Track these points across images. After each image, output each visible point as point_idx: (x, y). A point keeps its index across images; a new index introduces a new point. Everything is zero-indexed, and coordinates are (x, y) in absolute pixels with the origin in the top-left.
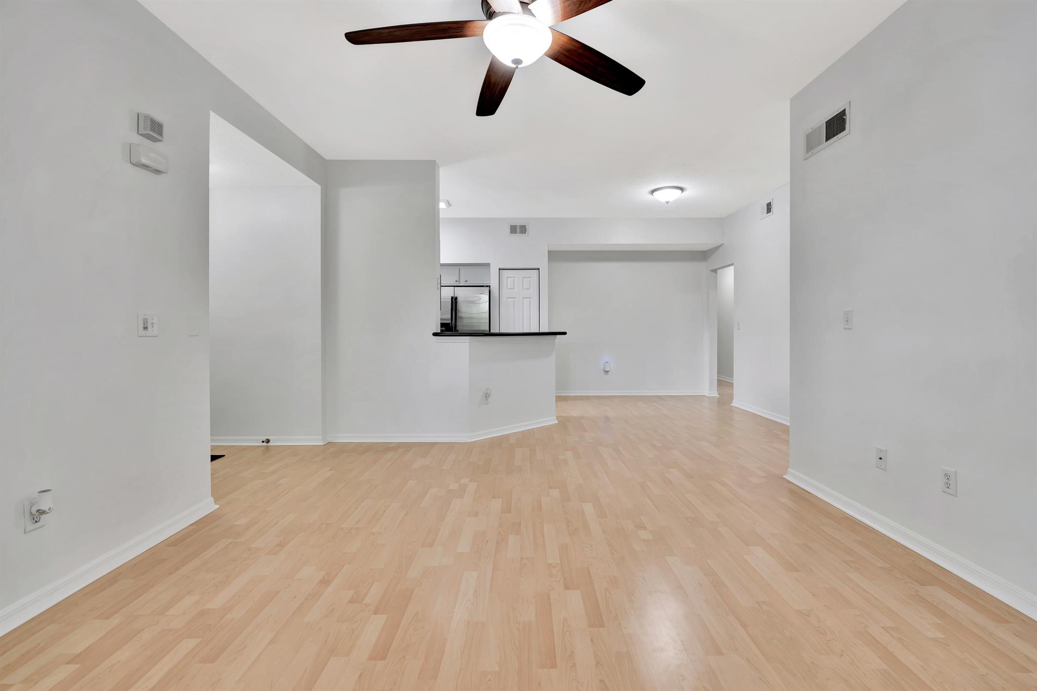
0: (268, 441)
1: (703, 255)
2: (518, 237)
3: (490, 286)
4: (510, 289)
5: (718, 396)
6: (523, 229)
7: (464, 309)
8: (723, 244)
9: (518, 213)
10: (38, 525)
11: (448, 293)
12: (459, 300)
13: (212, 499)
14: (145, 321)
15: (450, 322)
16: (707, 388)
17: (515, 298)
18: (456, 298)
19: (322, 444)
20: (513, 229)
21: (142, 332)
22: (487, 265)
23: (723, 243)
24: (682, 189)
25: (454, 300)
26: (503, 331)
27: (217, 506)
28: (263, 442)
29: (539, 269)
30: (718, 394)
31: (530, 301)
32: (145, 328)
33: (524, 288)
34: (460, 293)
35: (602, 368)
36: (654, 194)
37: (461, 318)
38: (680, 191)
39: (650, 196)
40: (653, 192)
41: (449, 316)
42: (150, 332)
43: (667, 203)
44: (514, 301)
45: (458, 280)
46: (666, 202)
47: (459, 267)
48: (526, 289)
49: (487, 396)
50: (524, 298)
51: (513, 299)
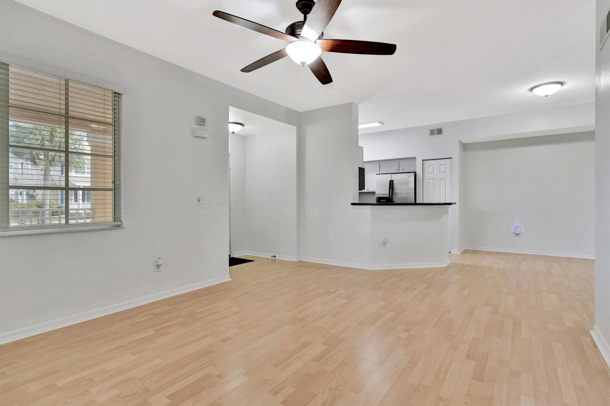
0: (275, 257)
2: (437, 137)
3: (416, 172)
4: (431, 173)
6: (440, 131)
7: (398, 189)
9: (435, 121)
10: (158, 270)
11: (388, 178)
12: (395, 182)
13: (229, 276)
14: (199, 198)
15: (388, 196)
17: (434, 179)
18: (393, 181)
19: (296, 261)
20: (432, 132)
21: (198, 203)
22: (415, 158)
24: (561, 83)
25: (391, 183)
26: (425, 202)
27: (231, 279)
28: (272, 257)
29: (451, 158)
31: (445, 181)
32: (199, 201)
33: (441, 172)
34: (395, 178)
35: (513, 231)
36: (533, 91)
37: (396, 193)
38: (560, 86)
39: (530, 93)
40: (532, 89)
41: (388, 193)
42: (201, 202)
43: (547, 96)
44: (433, 181)
45: (398, 169)
46: (545, 96)
47: (379, 162)
48: (442, 172)
49: (385, 243)
50: (440, 179)
51: (433, 180)
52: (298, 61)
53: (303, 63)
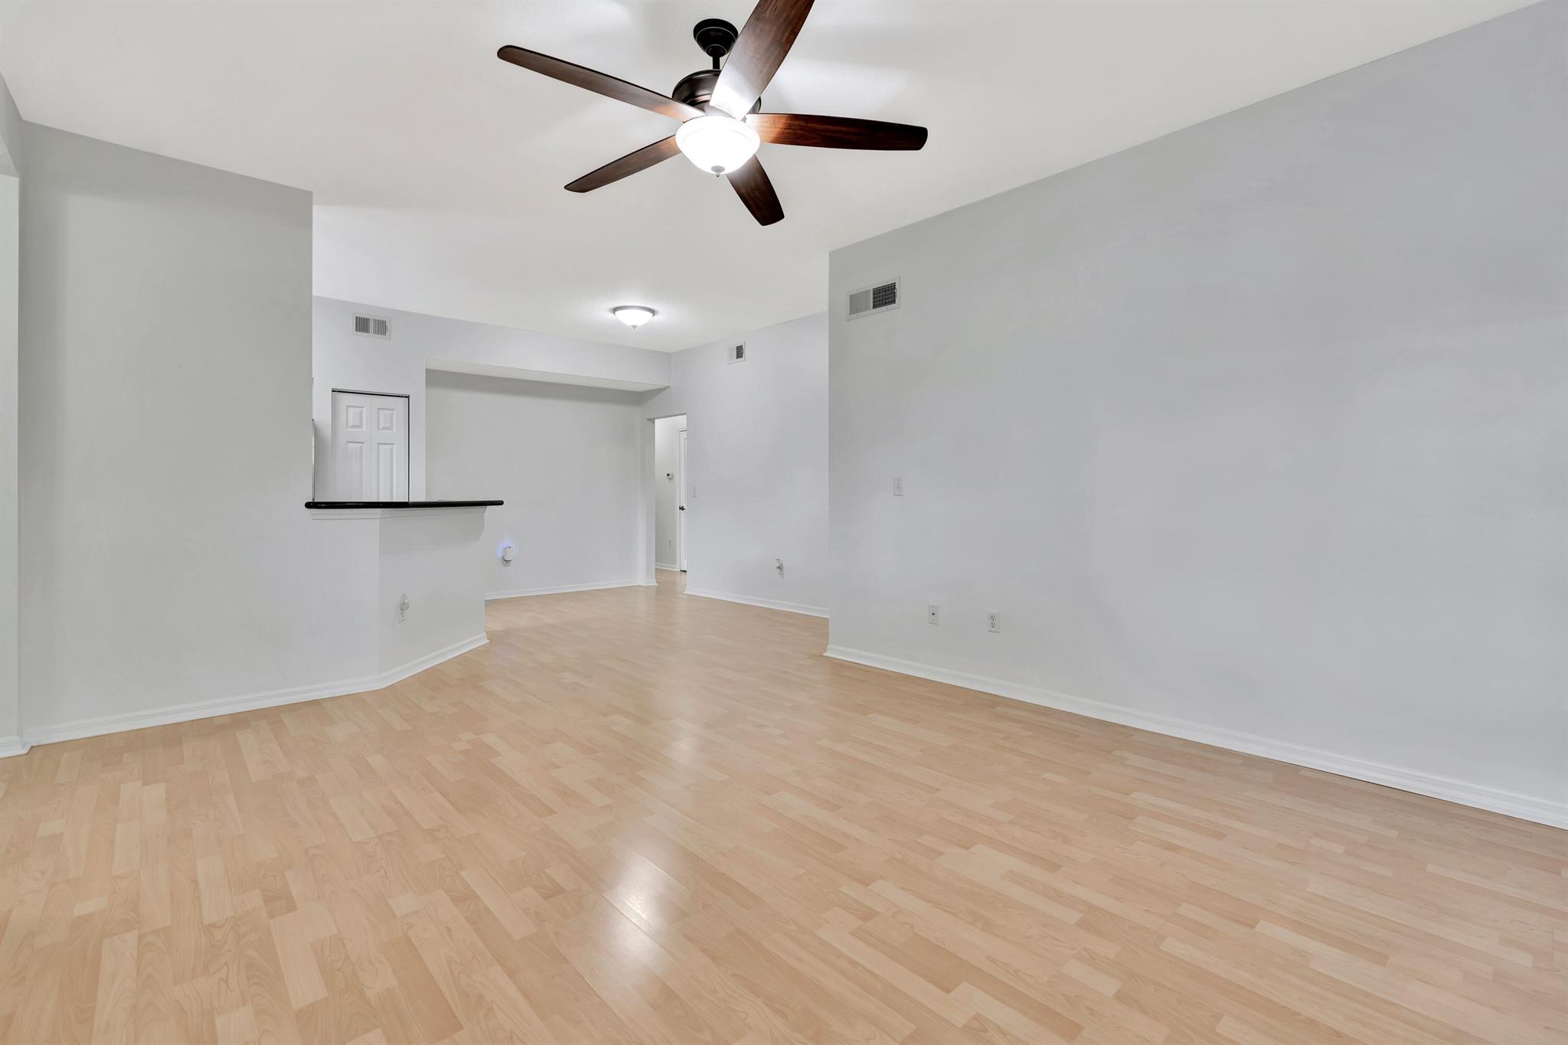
1: (638, 398)
2: (371, 339)
4: (353, 427)
5: (657, 584)
8: (669, 387)
16: (642, 576)
17: (363, 442)
19: (22, 752)
20: (362, 325)
23: (667, 385)
24: (653, 312)
29: (408, 397)
30: (657, 582)
31: (392, 449)
33: (382, 427)
35: (500, 556)
36: (614, 313)
38: (651, 315)
39: (610, 315)
40: (615, 310)
43: (634, 327)
44: (361, 448)
48: (384, 428)
49: (403, 607)
50: (379, 444)
51: (359, 445)
52: (706, 166)
53: (718, 170)
